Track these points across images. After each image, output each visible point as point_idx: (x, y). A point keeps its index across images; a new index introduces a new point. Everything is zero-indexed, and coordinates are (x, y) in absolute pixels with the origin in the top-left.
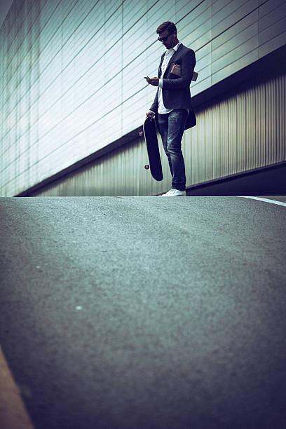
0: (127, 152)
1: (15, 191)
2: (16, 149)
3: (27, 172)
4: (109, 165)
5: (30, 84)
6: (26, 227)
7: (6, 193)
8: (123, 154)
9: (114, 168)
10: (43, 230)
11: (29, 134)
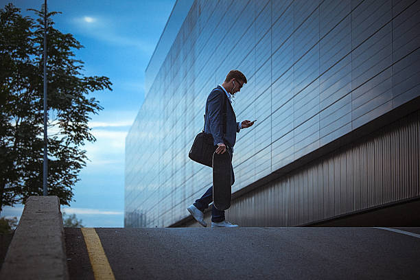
0: (276, 186)
1: (172, 221)
2: (172, 183)
3: (183, 203)
4: (260, 197)
5: (185, 124)
6: (179, 255)
7: (163, 222)
8: (273, 188)
9: (264, 200)
10: (194, 258)
11: (185, 169)
